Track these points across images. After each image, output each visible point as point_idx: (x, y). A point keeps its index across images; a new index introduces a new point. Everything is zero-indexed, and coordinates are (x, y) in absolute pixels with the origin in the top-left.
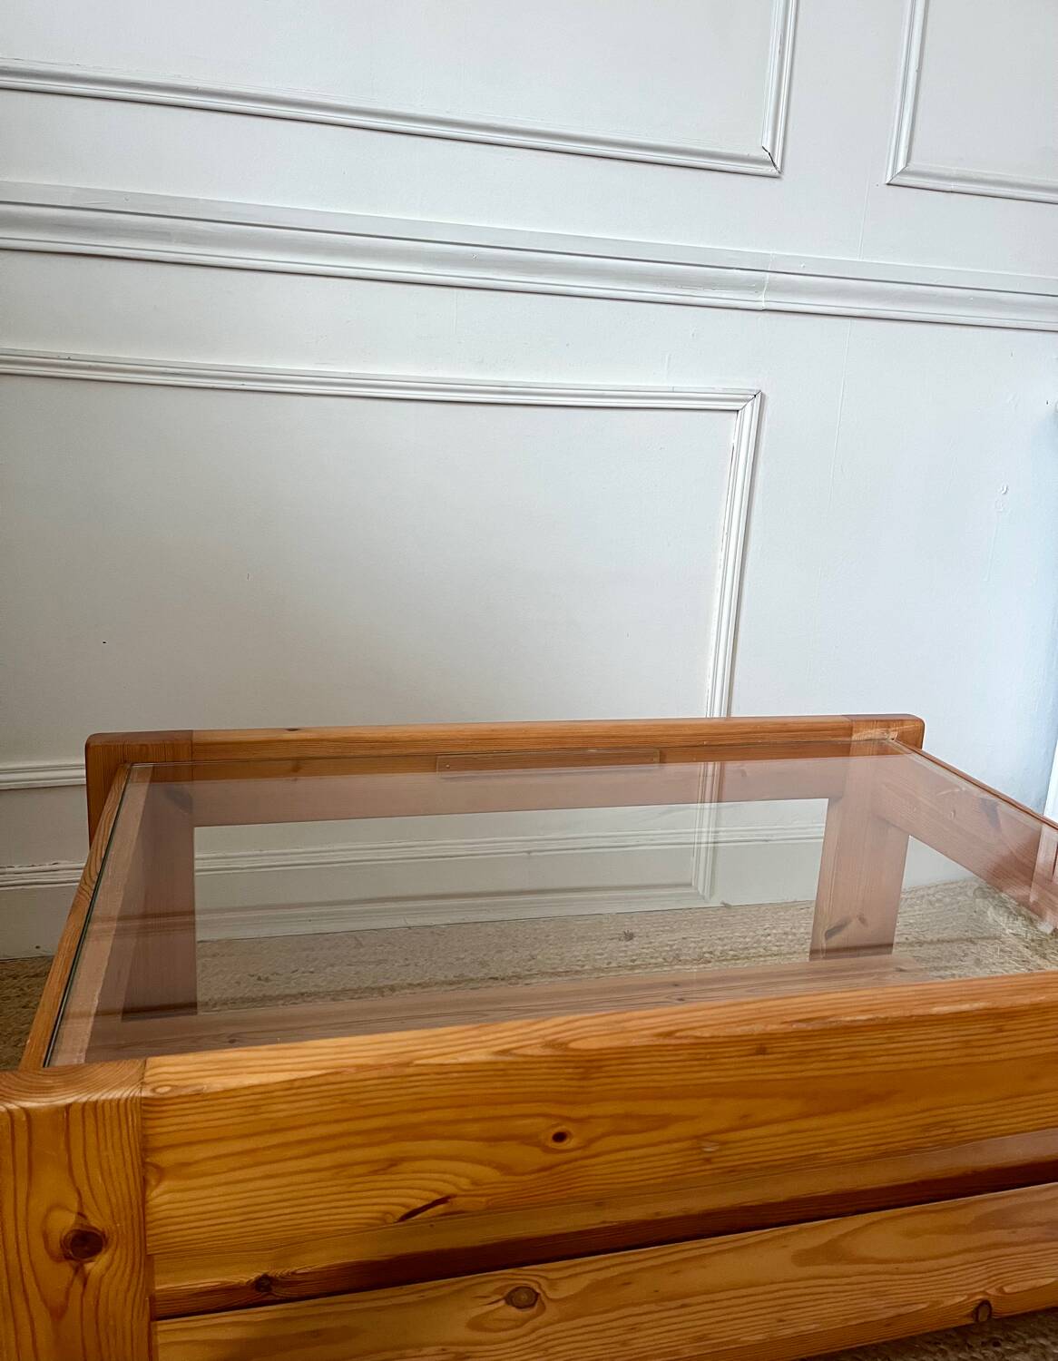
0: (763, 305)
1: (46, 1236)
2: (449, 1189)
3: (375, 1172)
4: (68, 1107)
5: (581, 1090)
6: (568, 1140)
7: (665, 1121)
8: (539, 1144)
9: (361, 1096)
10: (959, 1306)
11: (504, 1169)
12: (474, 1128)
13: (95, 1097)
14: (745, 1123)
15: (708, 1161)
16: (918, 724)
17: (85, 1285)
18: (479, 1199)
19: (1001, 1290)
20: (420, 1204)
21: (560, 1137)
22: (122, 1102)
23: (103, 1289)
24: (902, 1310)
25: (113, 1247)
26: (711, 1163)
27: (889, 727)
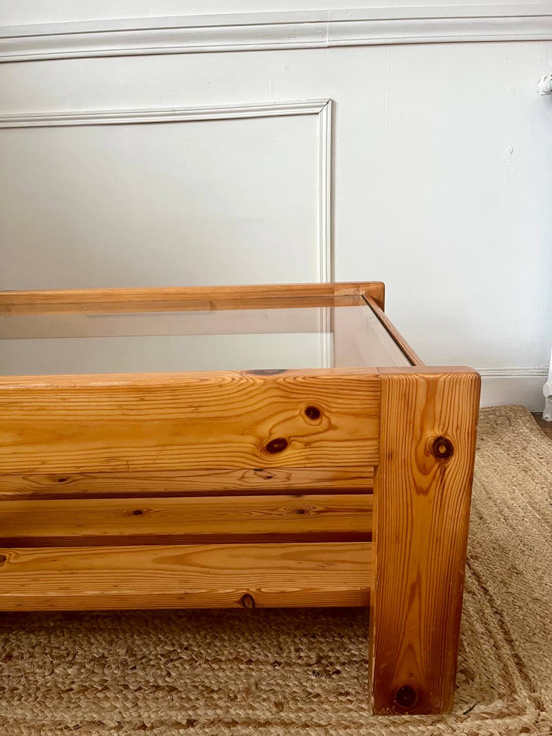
0: (328, 44)
10: (227, 594)
16: (379, 286)
19: (259, 590)
24: (188, 591)
27: (359, 287)
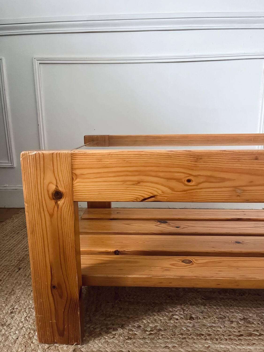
1: (48, 191)
2: (156, 193)
3: (134, 185)
4: (53, 154)
5: (195, 166)
6: (191, 182)
7: (223, 180)
8: (182, 182)
9: (129, 160)
11: (172, 189)
12: (161, 174)
13: (59, 152)
14: (251, 184)
15: (238, 196)
17: (58, 208)
18: (164, 198)
20: (147, 197)
21: (189, 181)
22: (66, 153)
23: (63, 210)
25: (65, 198)
26: (240, 197)
